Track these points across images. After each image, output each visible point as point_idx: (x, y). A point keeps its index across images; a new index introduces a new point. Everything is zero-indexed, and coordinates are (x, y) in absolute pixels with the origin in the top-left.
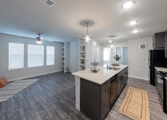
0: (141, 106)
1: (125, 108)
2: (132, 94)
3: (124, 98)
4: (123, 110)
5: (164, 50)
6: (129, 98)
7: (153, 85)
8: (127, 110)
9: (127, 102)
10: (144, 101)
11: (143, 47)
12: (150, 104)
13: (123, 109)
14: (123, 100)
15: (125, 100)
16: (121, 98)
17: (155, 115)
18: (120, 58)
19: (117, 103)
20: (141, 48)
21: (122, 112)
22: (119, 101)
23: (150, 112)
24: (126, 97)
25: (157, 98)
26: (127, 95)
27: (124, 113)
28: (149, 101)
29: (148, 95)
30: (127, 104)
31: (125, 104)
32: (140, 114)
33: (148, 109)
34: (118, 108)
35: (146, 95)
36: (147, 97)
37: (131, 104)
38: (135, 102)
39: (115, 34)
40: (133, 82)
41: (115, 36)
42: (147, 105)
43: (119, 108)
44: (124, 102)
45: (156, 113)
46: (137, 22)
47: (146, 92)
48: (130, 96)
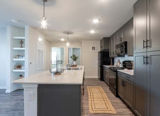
0: (103, 100)
1: (93, 107)
2: (92, 92)
3: (88, 98)
4: (92, 110)
5: (109, 51)
6: (92, 96)
7: (102, 81)
8: (96, 108)
9: (91, 100)
10: (103, 94)
11: (93, 48)
12: (107, 95)
13: (92, 108)
14: (88, 100)
15: (90, 99)
16: (85, 100)
17: (113, 101)
18: (78, 58)
19: (84, 106)
20: (92, 50)
21: (92, 112)
22: (84, 103)
23: (110, 101)
24: (89, 96)
25: (109, 89)
26: (89, 94)
27: (95, 112)
28: (106, 93)
29: (103, 88)
30: (93, 102)
31: (91, 103)
32: (105, 106)
33: (108, 100)
34: (87, 110)
35: (102, 89)
36: (103, 91)
37: (96, 101)
38: (98, 98)
39: (73, 31)
40: (88, 82)
41: (71, 33)
42: (107, 97)
43: (89, 110)
44: (90, 102)
45: (113, 100)
46: (99, 20)
47: (100, 87)
48: (92, 94)
